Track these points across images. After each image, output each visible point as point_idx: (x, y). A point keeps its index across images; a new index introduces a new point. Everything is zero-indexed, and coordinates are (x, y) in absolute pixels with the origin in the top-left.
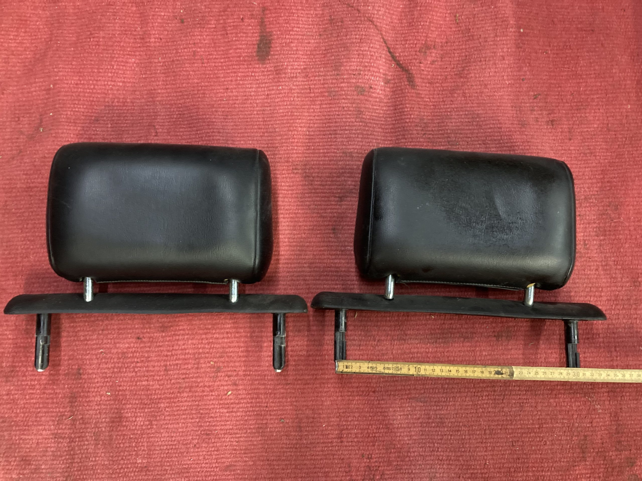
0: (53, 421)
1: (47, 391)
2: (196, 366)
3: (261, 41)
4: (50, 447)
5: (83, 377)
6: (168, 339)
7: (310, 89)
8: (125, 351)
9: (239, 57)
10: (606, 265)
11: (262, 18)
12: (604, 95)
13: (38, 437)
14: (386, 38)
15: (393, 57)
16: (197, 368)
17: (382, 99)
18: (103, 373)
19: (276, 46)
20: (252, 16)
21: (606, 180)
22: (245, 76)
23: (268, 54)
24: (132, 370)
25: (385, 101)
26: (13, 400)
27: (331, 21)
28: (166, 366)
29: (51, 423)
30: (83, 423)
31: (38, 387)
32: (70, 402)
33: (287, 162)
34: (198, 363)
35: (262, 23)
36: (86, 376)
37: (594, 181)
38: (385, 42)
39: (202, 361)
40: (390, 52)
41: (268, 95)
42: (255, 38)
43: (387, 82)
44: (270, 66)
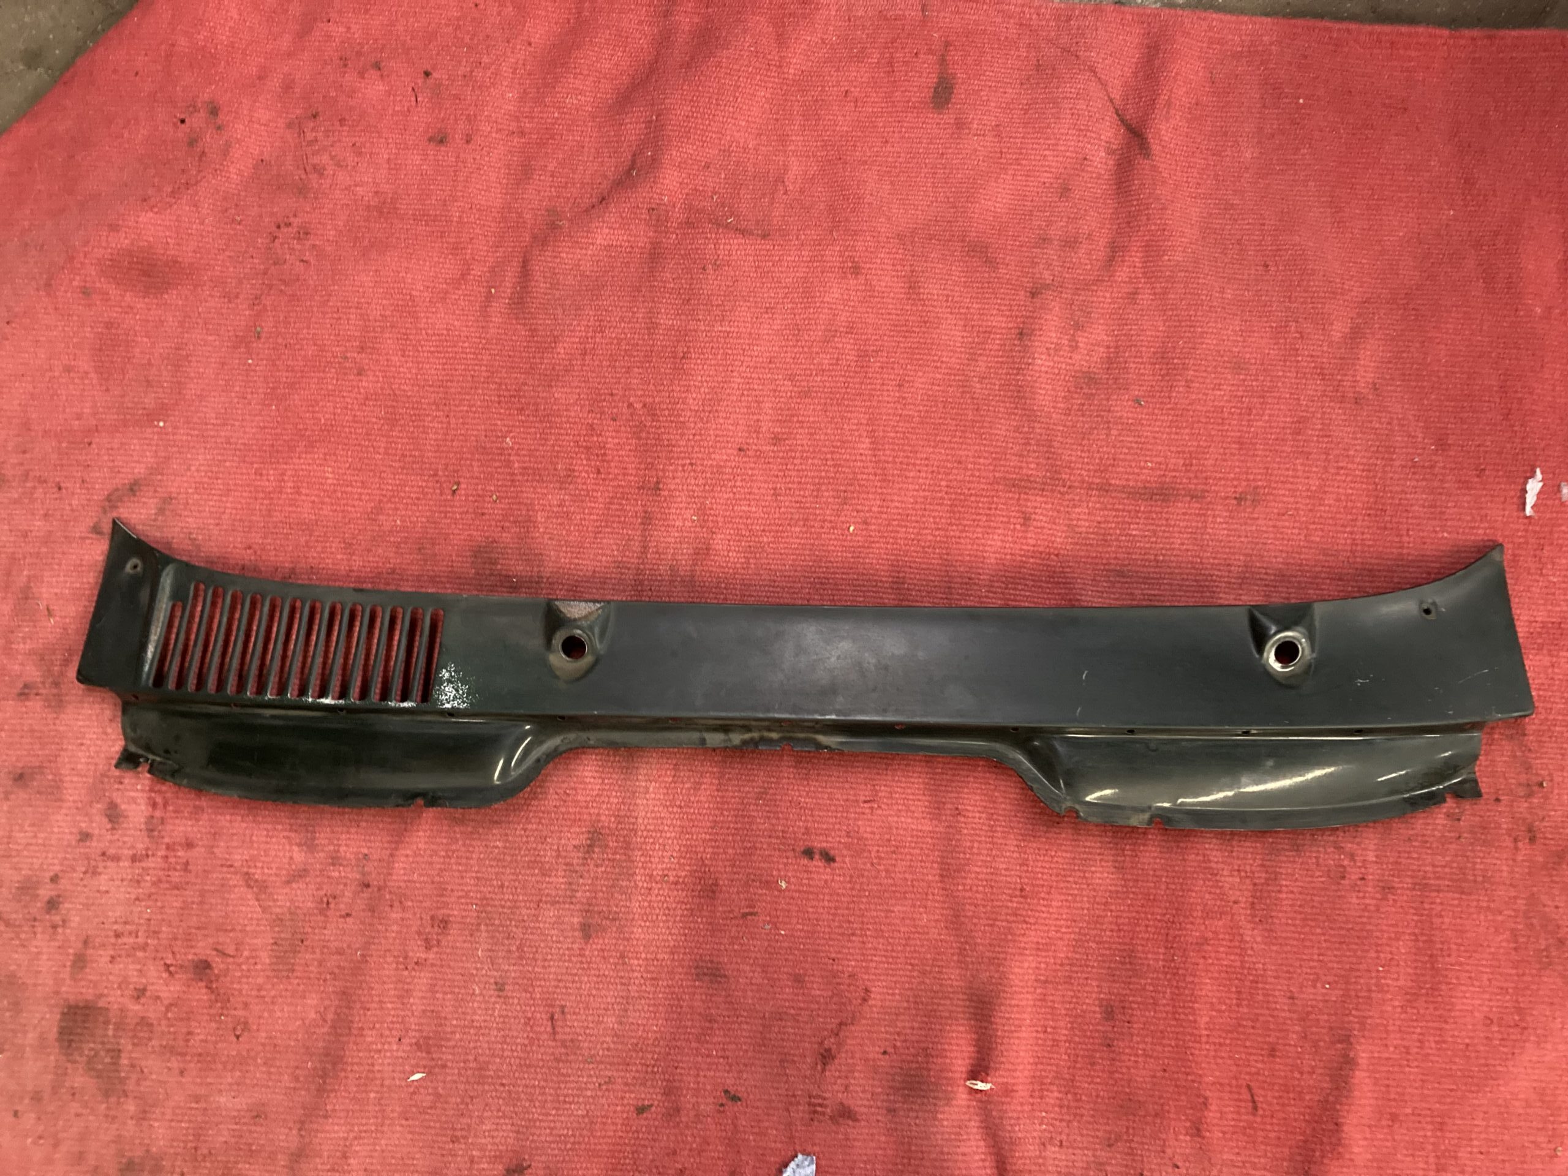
0: (617, 544)
1: (613, 507)
2: (815, 493)
3: (939, 84)
4: (611, 578)
5: (662, 493)
6: (781, 454)
7: (1001, 152)
8: (722, 464)
9: (908, 102)
10: (1403, 419)
11: (943, 55)
12: (1417, 194)
13: (596, 563)
14: (1113, 96)
15: (1122, 121)
16: (817, 497)
17: (1100, 174)
18: (688, 491)
19: (960, 92)
20: (930, 52)
21: (1411, 306)
22: (912, 128)
23: (948, 101)
24: (729, 490)
25: (1106, 177)
26: (567, 513)
27: (1038, 67)
28: (775, 489)
29: (615, 547)
30: (657, 552)
31: (600, 500)
32: (642, 523)
33: (963, 241)
34: (818, 490)
35: (943, 61)
36: (666, 493)
37: (1395, 306)
38: (1111, 101)
39: (824, 488)
40: (1118, 115)
41: (942, 154)
42: (933, 80)
43: (1110, 152)
44: (949, 117)
